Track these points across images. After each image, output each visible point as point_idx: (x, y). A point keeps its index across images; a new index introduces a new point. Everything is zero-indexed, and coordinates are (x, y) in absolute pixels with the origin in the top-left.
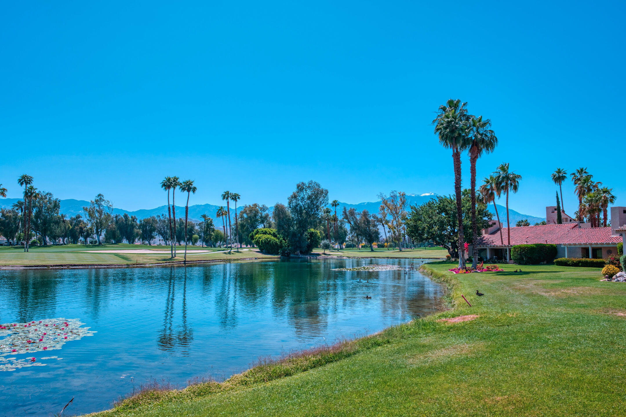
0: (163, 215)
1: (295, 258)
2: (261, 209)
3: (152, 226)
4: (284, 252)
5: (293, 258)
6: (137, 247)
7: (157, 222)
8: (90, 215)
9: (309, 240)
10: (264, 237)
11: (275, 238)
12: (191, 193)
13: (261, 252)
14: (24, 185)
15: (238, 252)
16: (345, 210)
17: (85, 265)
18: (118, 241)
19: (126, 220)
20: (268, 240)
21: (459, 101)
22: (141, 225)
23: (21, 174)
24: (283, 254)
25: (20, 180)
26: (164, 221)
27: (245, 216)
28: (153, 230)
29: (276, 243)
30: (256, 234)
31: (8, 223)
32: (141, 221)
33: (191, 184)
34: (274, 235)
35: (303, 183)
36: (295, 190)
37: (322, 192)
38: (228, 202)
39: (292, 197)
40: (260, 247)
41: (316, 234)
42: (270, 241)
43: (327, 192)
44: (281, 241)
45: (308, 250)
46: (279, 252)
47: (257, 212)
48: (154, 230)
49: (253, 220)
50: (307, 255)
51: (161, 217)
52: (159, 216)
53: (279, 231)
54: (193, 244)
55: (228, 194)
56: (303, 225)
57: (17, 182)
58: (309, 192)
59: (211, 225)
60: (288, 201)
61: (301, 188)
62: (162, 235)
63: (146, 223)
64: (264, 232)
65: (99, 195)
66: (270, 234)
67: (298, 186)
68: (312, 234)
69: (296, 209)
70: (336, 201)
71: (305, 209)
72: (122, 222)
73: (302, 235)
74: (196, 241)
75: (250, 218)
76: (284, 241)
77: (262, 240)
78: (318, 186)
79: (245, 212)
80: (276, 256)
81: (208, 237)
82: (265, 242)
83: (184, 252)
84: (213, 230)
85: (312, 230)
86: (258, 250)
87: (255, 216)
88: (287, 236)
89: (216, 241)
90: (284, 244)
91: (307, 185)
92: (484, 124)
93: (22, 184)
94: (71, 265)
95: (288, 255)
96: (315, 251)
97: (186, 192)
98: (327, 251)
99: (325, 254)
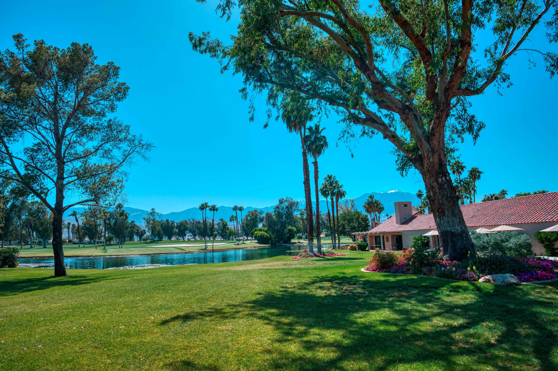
1: (280, 246)
2: (259, 213)
3: (185, 226)
4: (273, 242)
5: (278, 246)
6: (174, 242)
7: (188, 224)
8: (147, 222)
9: (289, 234)
10: (260, 233)
11: (267, 234)
12: (215, 211)
13: (259, 243)
15: (243, 243)
18: (161, 239)
19: (168, 224)
21: (331, 176)
22: (177, 226)
24: (272, 244)
26: (194, 223)
27: (249, 218)
28: (186, 229)
29: (267, 237)
30: (255, 231)
31: (92, 229)
32: (177, 224)
33: (215, 207)
34: (266, 232)
35: (282, 199)
36: (278, 203)
37: (294, 203)
39: (276, 208)
40: (258, 240)
41: (293, 230)
42: (264, 236)
44: (271, 236)
45: (288, 240)
46: (269, 243)
47: (257, 215)
49: (254, 221)
50: (288, 243)
51: (191, 220)
53: (269, 229)
54: (214, 238)
55: (236, 207)
56: (284, 225)
58: (286, 204)
59: (226, 225)
60: (274, 210)
61: (281, 202)
62: (192, 233)
63: (181, 224)
64: (260, 229)
65: (153, 209)
66: (264, 231)
67: (280, 201)
68: (290, 230)
69: (279, 215)
71: (284, 214)
72: (166, 225)
73: (283, 231)
74: (216, 236)
75: (252, 219)
77: (259, 235)
78: (292, 199)
79: (249, 215)
80: (267, 245)
81: (225, 233)
82: (261, 236)
83: (212, 244)
84: (228, 229)
85: (290, 227)
86: (257, 241)
87: (256, 218)
88: (274, 232)
89: (230, 236)
91: (285, 200)
92: (341, 187)
95: (275, 243)
96: (293, 241)
97: (212, 211)
98: (301, 241)
99: (299, 242)
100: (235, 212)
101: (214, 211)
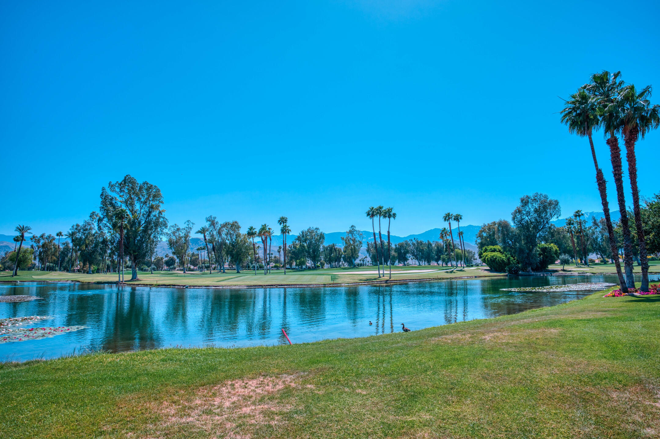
0: (415, 239)
1: (525, 275)
3: (405, 249)
4: (511, 269)
5: (521, 275)
7: (410, 246)
8: (346, 243)
9: (542, 256)
10: (491, 255)
11: (501, 256)
12: (392, 218)
13: (491, 269)
14: (282, 224)
15: (461, 270)
16: (595, 221)
17: (289, 285)
20: (494, 257)
22: (396, 248)
23: (281, 216)
24: (510, 271)
25: (279, 221)
26: (417, 245)
27: (484, 235)
29: (503, 261)
30: (484, 252)
33: (390, 211)
34: (501, 252)
35: (527, 197)
36: (519, 204)
37: (550, 204)
38: (450, 223)
39: (516, 212)
41: (551, 250)
42: (496, 259)
43: (557, 203)
44: (509, 259)
45: (542, 266)
46: (506, 270)
48: (407, 252)
50: (541, 271)
52: (412, 240)
55: (449, 215)
56: (531, 240)
57: (277, 222)
58: (536, 205)
60: (512, 216)
61: (525, 202)
63: (400, 246)
64: (493, 249)
65: (352, 226)
66: (497, 251)
67: (522, 200)
68: (544, 250)
69: (521, 224)
70: (579, 211)
71: (531, 223)
73: (531, 250)
76: (512, 258)
77: (488, 258)
78: (546, 197)
79: (484, 231)
80: (502, 274)
82: (491, 259)
85: (544, 244)
86: (488, 268)
87: (494, 234)
88: (515, 253)
90: (512, 261)
91: (532, 198)
93: (281, 224)
94: (279, 285)
95: (517, 271)
96: (551, 267)
97: (387, 219)
98: (567, 267)
99: (564, 270)
100: (447, 223)
101: (389, 218)
